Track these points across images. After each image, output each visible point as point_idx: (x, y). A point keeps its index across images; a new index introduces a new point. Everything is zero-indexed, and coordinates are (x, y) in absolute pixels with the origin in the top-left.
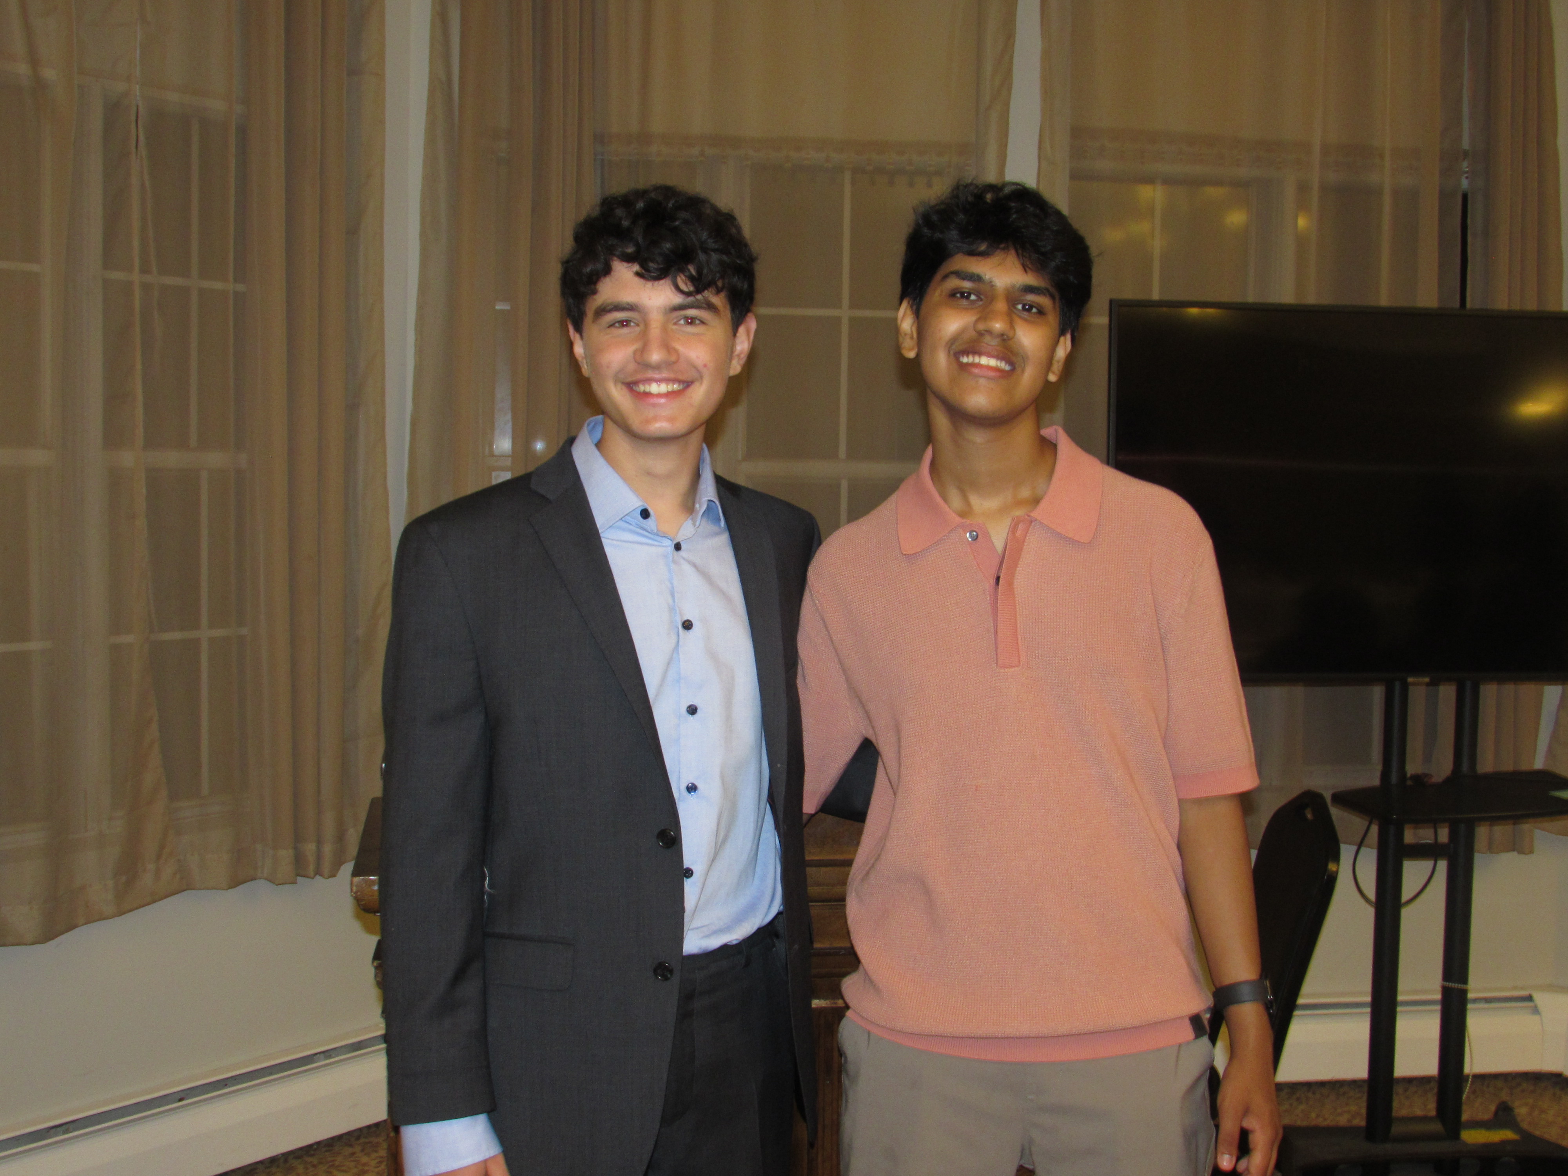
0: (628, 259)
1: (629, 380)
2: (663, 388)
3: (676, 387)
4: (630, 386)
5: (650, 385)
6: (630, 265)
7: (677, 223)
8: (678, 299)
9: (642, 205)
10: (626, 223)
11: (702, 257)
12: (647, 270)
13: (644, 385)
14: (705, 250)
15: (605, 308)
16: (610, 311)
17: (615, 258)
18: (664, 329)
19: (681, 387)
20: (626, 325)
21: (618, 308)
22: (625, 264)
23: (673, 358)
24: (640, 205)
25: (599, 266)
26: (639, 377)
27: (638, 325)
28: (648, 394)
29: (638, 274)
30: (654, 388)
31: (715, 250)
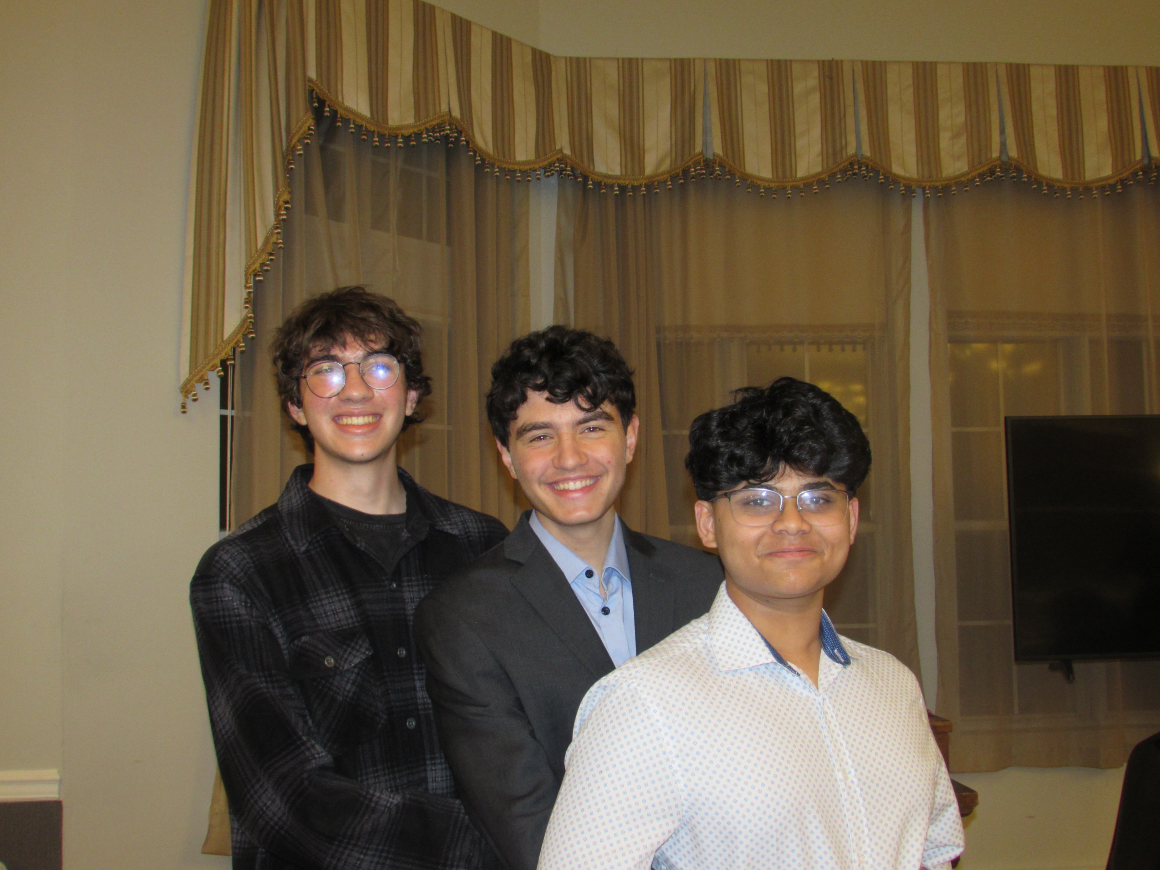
0: (539, 388)
1: (551, 481)
2: (579, 485)
3: (588, 482)
4: (552, 485)
5: (568, 483)
6: (541, 392)
7: (573, 356)
8: (581, 415)
9: (544, 345)
10: (534, 361)
11: (595, 379)
12: (555, 395)
13: (563, 484)
14: (597, 374)
15: (525, 428)
16: (530, 430)
17: (529, 389)
18: (574, 438)
19: (592, 482)
20: (543, 439)
21: (536, 427)
22: (537, 393)
23: (584, 461)
24: (543, 344)
25: (517, 396)
26: (558, 478)
27: (552, 438)
28: (566, 491)
29: (548, 399)
30: (571, 485)
31: (604, 372)
